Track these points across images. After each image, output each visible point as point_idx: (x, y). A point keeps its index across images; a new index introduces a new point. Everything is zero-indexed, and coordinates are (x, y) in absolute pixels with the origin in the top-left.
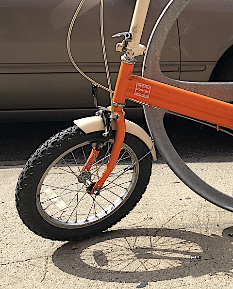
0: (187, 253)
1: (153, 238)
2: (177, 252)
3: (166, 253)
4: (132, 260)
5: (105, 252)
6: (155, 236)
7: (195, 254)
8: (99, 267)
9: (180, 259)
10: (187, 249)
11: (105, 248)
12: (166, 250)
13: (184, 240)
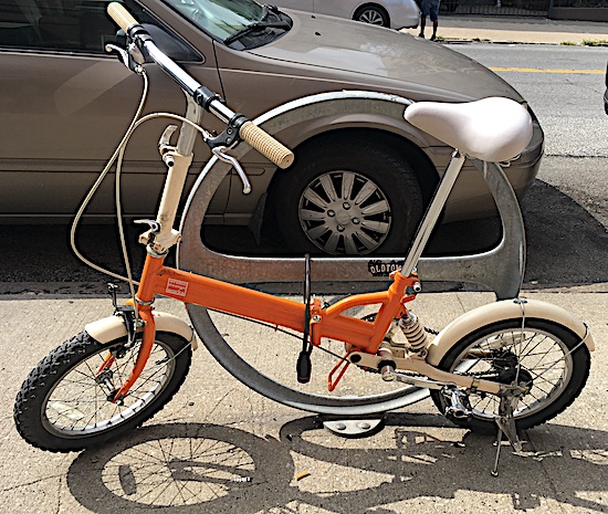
0: (235, 470)
1: (194, 440)
2: (223, 468)
3: (210, 470)
4: (166, 484)
5: (132, 468)
6: (196, 438)
7: (244, 473)
8: (125, 497)
9: (226, 482)
10: (235, 463)
11: (133, 462)
12: (209, 466)
13: (233, 446)
